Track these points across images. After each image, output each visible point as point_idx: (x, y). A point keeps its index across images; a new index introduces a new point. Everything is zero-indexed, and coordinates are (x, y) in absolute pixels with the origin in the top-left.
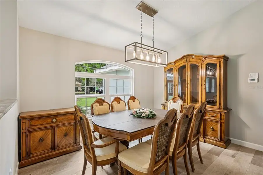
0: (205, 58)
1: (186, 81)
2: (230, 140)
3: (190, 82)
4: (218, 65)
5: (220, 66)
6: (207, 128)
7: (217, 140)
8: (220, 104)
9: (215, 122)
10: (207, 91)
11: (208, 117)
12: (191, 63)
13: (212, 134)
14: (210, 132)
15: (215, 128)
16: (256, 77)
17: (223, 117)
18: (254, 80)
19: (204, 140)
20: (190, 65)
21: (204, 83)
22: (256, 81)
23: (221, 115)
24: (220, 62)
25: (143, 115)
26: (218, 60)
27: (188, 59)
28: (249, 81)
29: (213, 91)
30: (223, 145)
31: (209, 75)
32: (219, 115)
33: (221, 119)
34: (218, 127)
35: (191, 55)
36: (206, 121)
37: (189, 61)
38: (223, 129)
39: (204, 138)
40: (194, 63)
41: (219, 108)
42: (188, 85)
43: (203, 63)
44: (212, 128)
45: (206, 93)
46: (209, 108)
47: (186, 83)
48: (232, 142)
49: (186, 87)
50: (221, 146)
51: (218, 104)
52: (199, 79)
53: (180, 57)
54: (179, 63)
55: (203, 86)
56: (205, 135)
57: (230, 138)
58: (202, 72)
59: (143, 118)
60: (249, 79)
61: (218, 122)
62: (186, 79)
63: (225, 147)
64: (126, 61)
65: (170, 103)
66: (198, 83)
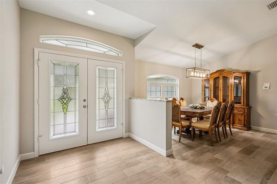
0: (233, 73)
1: (220, 88)
2: (251, 127)
3: (223, 88)
4: (243, 78)
5: (244, 78)
6: (235, 119)
7: (241, 126)
8: (244, 103)
9: (240, 114)
10: (235, 95)
11: (235, 111)
12: (223, 75)
13: (238, 123)
14: (237, 122)
15: (240, 118)
16: (268, 86)
17: (246, 111)
18: (267, 87)
19: (233, 127)
20: (223, 76)
21: (233, 89)
22: (268, 88)
23: (244, 110)
24: (244, 76)
25: (198, 107)
26: (243, 75)
27: (221, 73)
28: (264, 88)
29: (239, 95)
30: (245, 129)
31: (236, 83)
32: (243, 110)
33: (244, 113)
34: (242, 118)
35: (224, 70)
36: (234, 114)
37: (222, 74)
38: (246, 118)
39: (233, 125)
40: (226, 76)
41: (243, 105)
42: (221, 90)
43: (232, 76)
44: (238, 119)
45: (234, 97)
46: (236, 106)
47: (220, 89)
48: (252, 128)
49: (220, 92)
50: (244, 130)
51: (242, 103)
52: (229, 86)
53: (215, 71)
54: (214, 75)
55: (232, 92)
56: (234, 123)
57: (251, 126)
58: (232, 81)
59: (198, 109)
60: (264, 87)
61: (242, 115)
62: (220, 86)
63: (247, 130)
64: (187, 77)
65: (209, 102)
66: (228, 89)
